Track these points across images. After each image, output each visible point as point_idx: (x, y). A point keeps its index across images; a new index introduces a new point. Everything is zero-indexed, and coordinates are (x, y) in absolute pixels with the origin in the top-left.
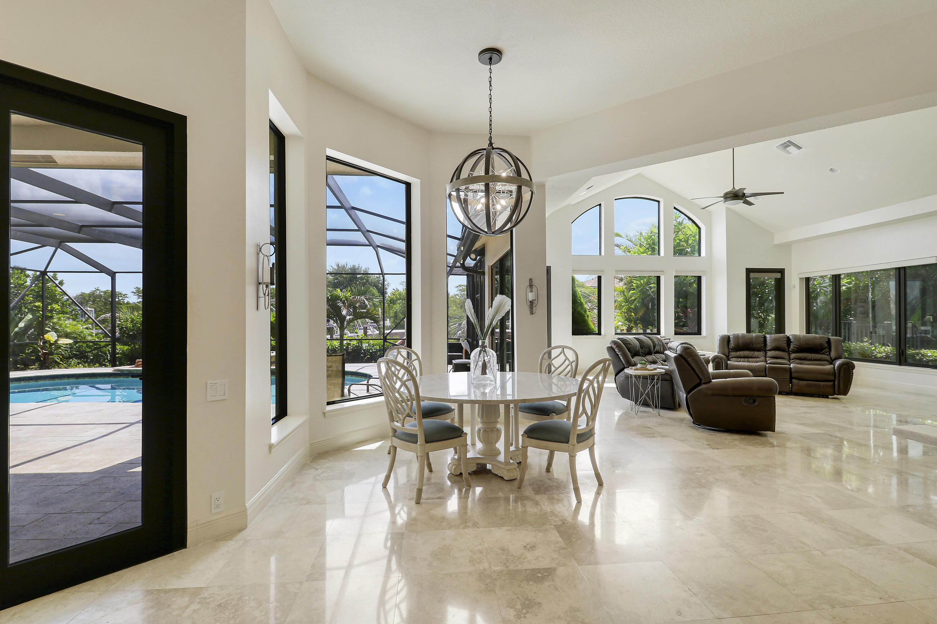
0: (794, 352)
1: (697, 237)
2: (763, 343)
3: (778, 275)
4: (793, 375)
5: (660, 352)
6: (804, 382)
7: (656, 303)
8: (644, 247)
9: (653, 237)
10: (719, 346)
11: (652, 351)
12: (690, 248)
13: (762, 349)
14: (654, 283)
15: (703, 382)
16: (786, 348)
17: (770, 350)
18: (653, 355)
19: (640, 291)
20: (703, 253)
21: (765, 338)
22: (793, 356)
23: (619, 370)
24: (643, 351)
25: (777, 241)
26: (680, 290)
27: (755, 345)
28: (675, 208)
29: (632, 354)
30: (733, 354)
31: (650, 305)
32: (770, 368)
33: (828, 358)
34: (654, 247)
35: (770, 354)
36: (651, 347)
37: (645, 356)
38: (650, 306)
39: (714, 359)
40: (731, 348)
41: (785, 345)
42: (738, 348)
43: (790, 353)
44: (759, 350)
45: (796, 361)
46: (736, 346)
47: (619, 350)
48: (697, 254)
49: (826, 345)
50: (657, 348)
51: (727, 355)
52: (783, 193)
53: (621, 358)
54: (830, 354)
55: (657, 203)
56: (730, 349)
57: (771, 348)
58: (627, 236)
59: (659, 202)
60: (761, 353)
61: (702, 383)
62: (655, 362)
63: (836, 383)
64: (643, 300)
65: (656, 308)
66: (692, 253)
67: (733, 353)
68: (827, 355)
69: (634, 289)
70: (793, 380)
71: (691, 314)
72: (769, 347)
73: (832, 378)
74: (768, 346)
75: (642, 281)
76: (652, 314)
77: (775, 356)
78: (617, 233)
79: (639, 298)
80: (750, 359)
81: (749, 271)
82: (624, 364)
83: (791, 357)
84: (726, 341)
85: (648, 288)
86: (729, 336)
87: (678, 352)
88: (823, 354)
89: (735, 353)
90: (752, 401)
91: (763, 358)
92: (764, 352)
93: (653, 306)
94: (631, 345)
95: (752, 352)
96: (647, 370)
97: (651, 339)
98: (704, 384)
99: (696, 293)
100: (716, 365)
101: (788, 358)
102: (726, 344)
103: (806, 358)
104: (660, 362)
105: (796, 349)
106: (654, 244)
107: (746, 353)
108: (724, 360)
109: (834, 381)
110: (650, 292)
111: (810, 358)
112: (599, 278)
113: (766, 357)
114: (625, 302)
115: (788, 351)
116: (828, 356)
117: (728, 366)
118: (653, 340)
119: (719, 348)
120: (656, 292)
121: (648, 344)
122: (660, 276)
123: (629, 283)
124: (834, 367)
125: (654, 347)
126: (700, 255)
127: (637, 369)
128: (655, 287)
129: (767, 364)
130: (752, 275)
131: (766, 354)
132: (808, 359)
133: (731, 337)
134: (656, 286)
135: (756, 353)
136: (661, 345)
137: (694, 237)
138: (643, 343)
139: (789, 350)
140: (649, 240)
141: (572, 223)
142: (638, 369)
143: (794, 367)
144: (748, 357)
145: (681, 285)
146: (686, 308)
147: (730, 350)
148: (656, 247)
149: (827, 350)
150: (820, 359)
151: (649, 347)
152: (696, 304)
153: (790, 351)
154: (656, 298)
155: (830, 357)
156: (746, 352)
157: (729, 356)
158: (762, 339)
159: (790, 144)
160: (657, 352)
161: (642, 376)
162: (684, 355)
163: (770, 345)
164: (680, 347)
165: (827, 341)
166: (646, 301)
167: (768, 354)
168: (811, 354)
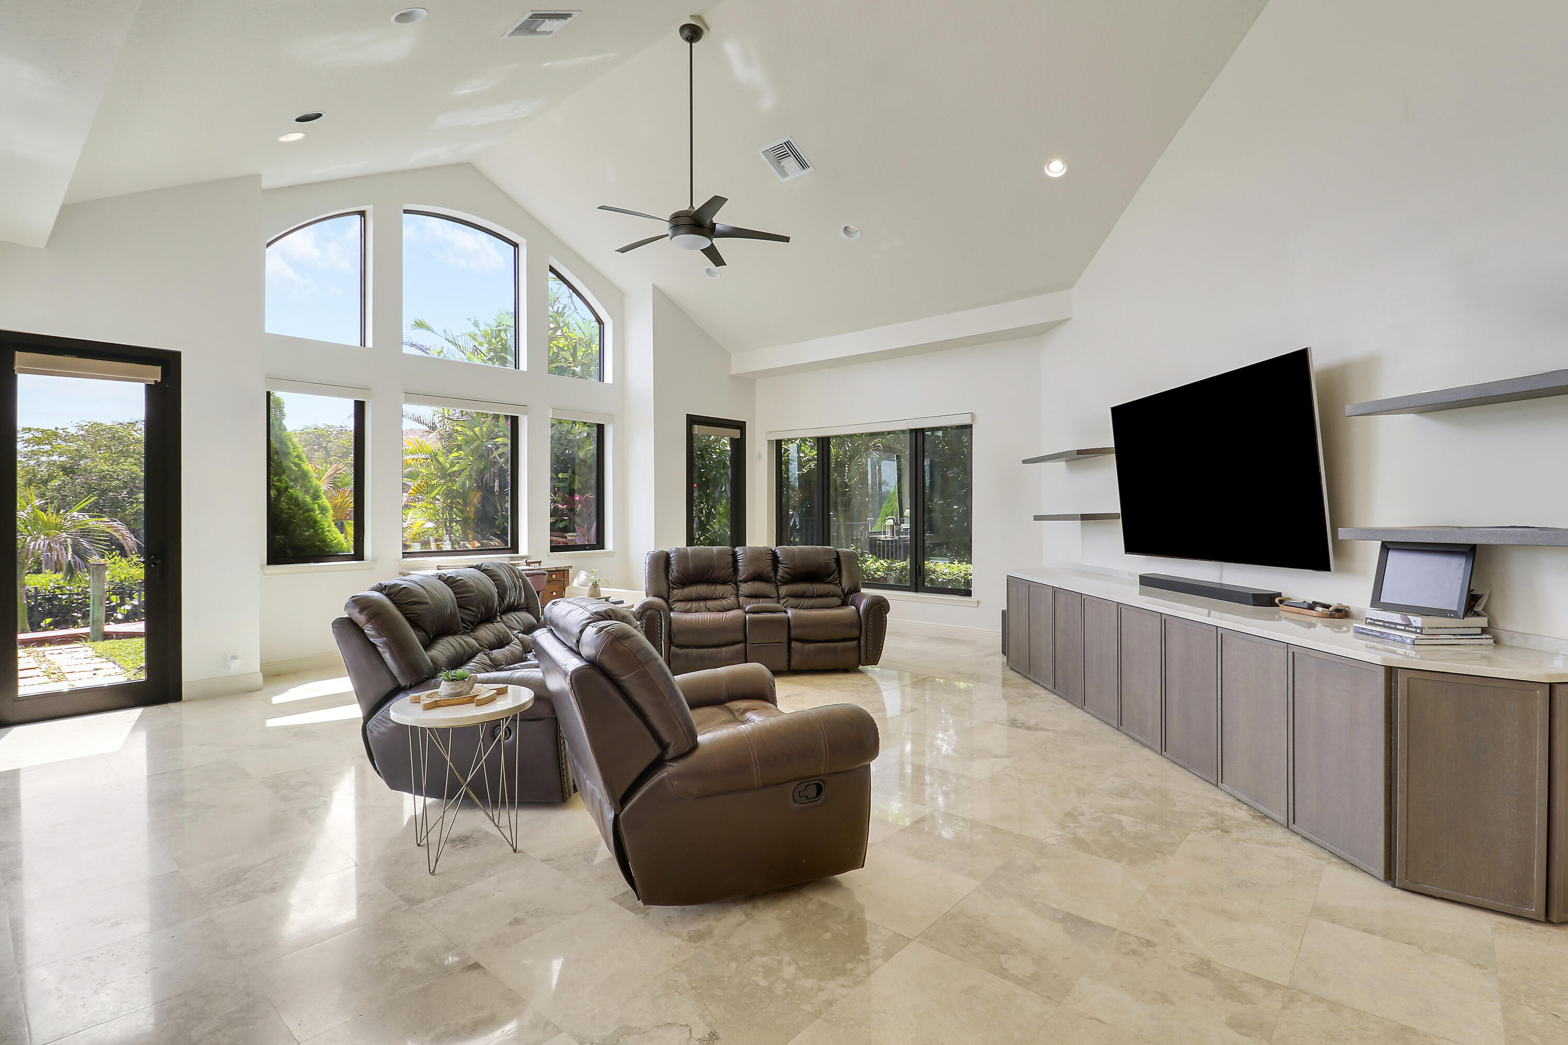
0: (785, 582)
1: (595, 347)
2: (731, 566)
3: (736, 434)
4: (794, 633)
5: (519, 605)
6: (812, 646)
7: (509, 481)
8: (482, 354)
9: (502, 336)
10: (649, 577)
11: (494, 610)
12: (579, 366)
13: (729, 578)
14: (505, 436)
15: (671, 752)
16: (772, 575)
17: (745, 581)
18: (499, 619)
19: (473, 452)
20: (609, 377)
21: (734, 555)
22: (784, 590)
23: (380, 698)
24: (467, 614)
25: (738, 368)
26: (558, 453)
27: (716, 573)
28: (552, 269)
29: (427, 634)
30: (677, 593)
31: (497, 483)
32: (755, 622)
33: (837, 590)
34: (504, 358)
35: (744, 588)
36: (494, 600)
37: (472, 631)
38: (496, 488)
39: (643, 612)
40: (673, 580)
41: (770, 569)
42: (686, 580)
43: (779, 584)
44: (724, 583)
45: (789, 602)
46: (682, 574)
47: (376, 629)
48: (594, 380)
49: (834, 566)
50: (511, 597)
51: (666, 597)
52: (786, 239)
53: (387, 656)
54: (840, 583)
55: (513, 247)
56: (671, 581)
57: (746, 577)
58: (445, 332)
59: (516, 245)
60: (729, 589)
61: (668, 757)
62: (505, 642)
63: (862, 642)
64: (481, 473)
65: (509, 491)
66: (585, 375)
67: (676, 591)
68: (836, 584)
69: (459, 448)
70: (794, 644)
71: (579, 506)
72: (743, 575)
73: (855, 633)
74: (740, 573)
75: (477, 429)
76: (500, 504)
77: (754, 593)
78: (421, 322)
79: (472, 468)
80: (710, 604)
81: (692, 420)
82: (396, 675)
83: (780, 593)
84: (662, 565)
85: (490, 446)
86: (668, 555)
87: (586, 651)
88: (830, 583)
89: (680, 591)
90: (813, 791)
91: (731, 600)
92: (733, 585)
93: (502, 487)
94: (424, 606)
95: (713, 587)
96: (471, 700)
97: (493, 573)
98: (676, 759)
99: (593, 461)
100: (646, 623)
101: (776, 595)
102: (662, 571)
103: (805, 592)
104: (517, 637)
105: (789, 576)
106: (505, 348)
107: (702, 589)
108: (665, 611)
109: (858, 639)
110: (496, 454)
111: (811, 594)
112: (360, 408)
113: (737, 595)
114: (439, 477)
115: (774, 580)
116: (838, 586)
117: (672, 624)
118: (499, 576)
119: (649, 582)
120: (509, 455)
121: (483, 593)
122: (518, 417)
123: (450, 436)
124: (858, 610)
125: (502, 597)
126: (601, 378)
127: (435, 705)
128: (506, 445)
129: (746, 613)
130: (697, 429)
131: (738, 590)
132: (808, 595)
133: (672, 555)
134: (509, 441)
135: (720, 589)
136: (520, 586)
137: (588, 346)
138: (469, 592)
139: (776, 578)
140: (494, 341)
141: (268, 245)
142: (441, 703)
143: (794, 616)
144: (706, 599)
145: (562, 445)
146: (572, 493)
147: (671, 585)
148: (509, 357)
149: (836, 575)
150: (826, 593)
151: (485, 600)
152: (593, 482)
153: (780, 582)
154: (509, 470)
155: (842, 588)
156: (700, 586)
157: (669, 598)
158: (730, 559)
159: (788, 150)
160: (512, 608)
161: (452, 728)
162: (611, 665)
163: (745, 571)
164: (591, 631)
165: (836, 557)
166: (487, 476)
167: (741, 588)
168: (813, 585)
